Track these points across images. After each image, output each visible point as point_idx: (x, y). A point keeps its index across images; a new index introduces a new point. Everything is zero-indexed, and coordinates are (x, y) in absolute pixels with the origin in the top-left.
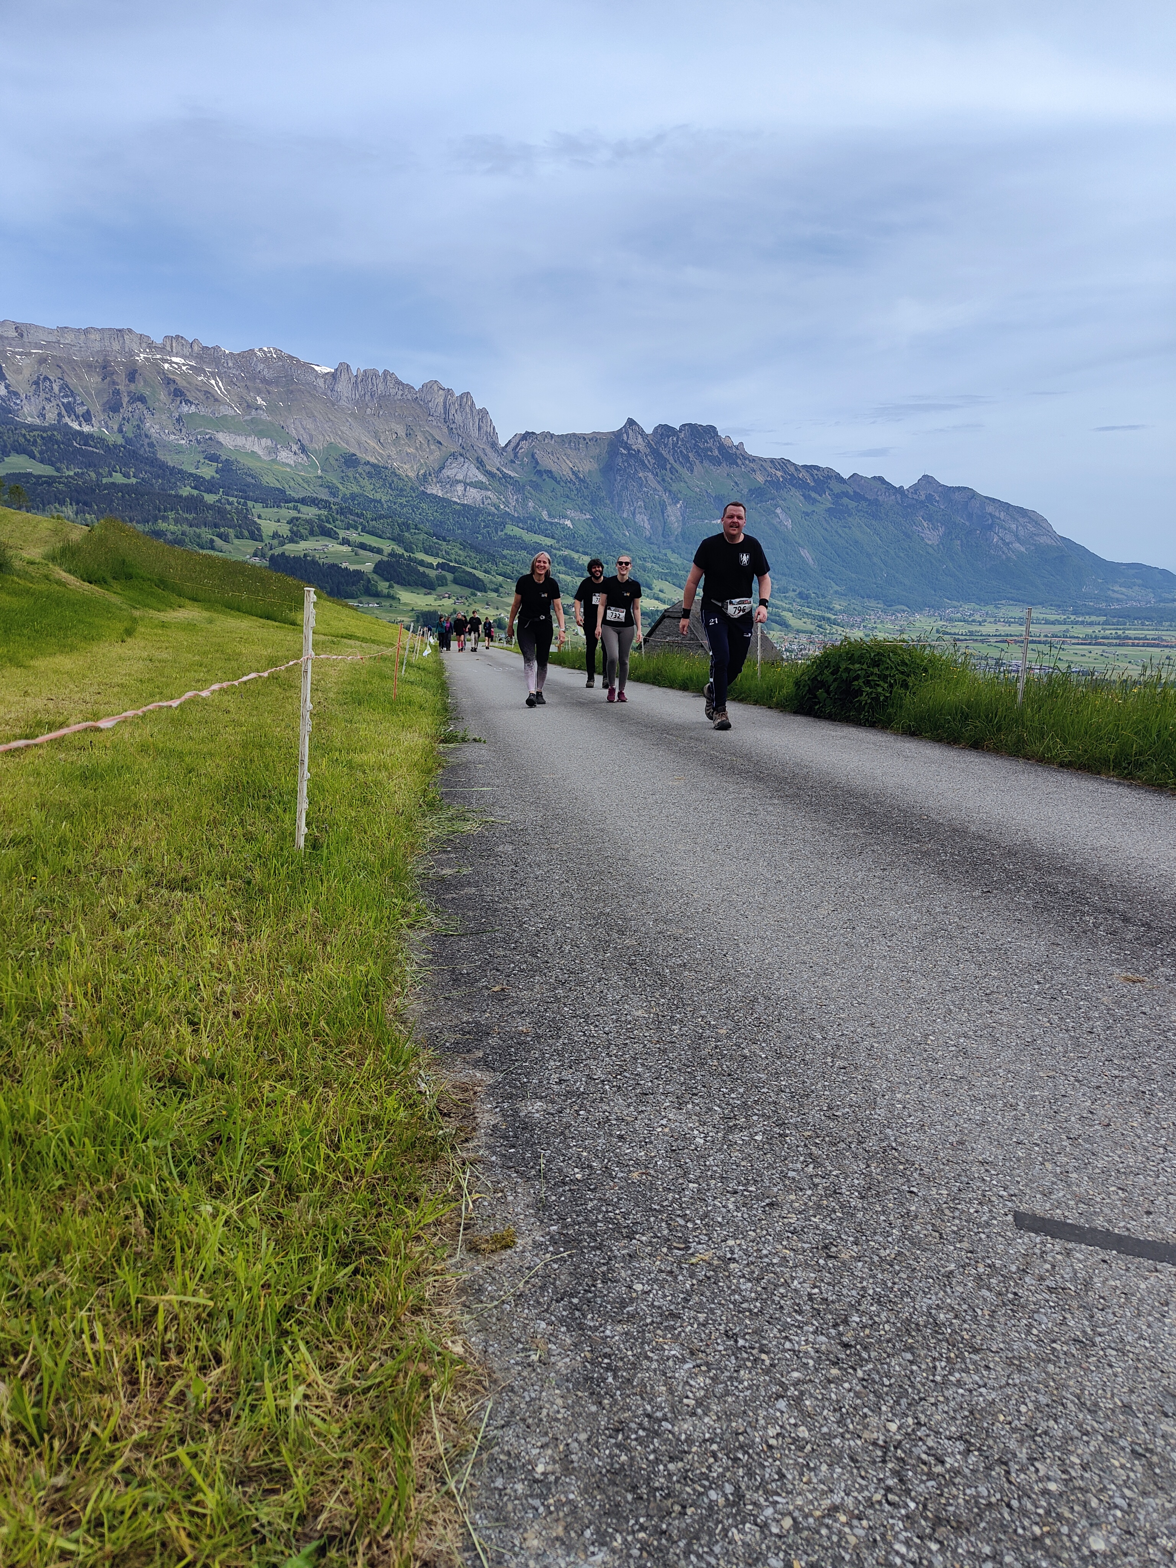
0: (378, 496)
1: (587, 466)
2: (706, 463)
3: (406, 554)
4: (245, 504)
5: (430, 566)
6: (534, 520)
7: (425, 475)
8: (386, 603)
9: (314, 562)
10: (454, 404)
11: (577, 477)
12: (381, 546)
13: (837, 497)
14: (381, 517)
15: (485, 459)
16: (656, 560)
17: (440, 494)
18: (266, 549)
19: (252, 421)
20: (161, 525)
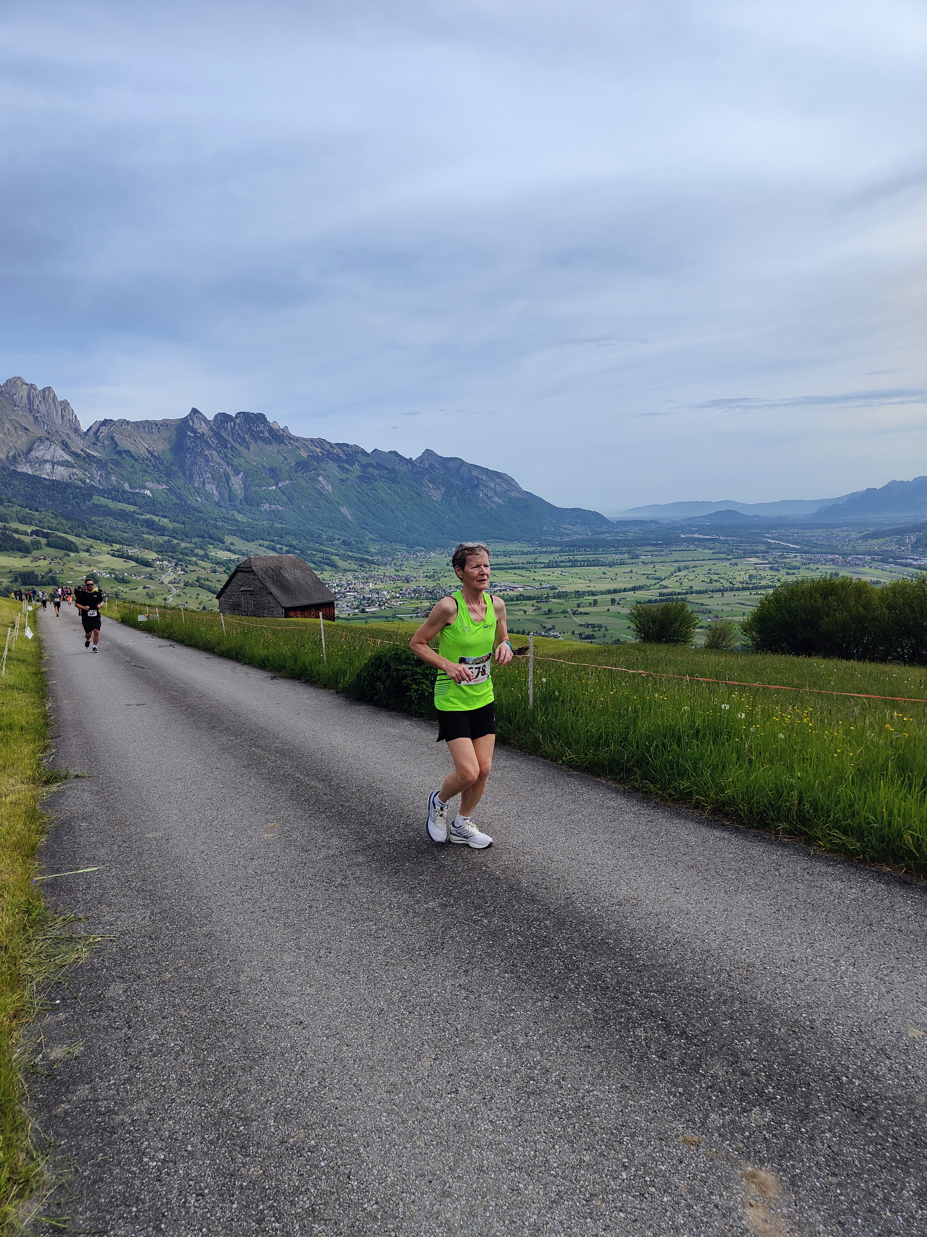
1: (161, 446)
6: (117, 491)
11: (152, 455)
13: (364, 467)
15: (69, 442)
16: (225, 520)
17: (30, 472)
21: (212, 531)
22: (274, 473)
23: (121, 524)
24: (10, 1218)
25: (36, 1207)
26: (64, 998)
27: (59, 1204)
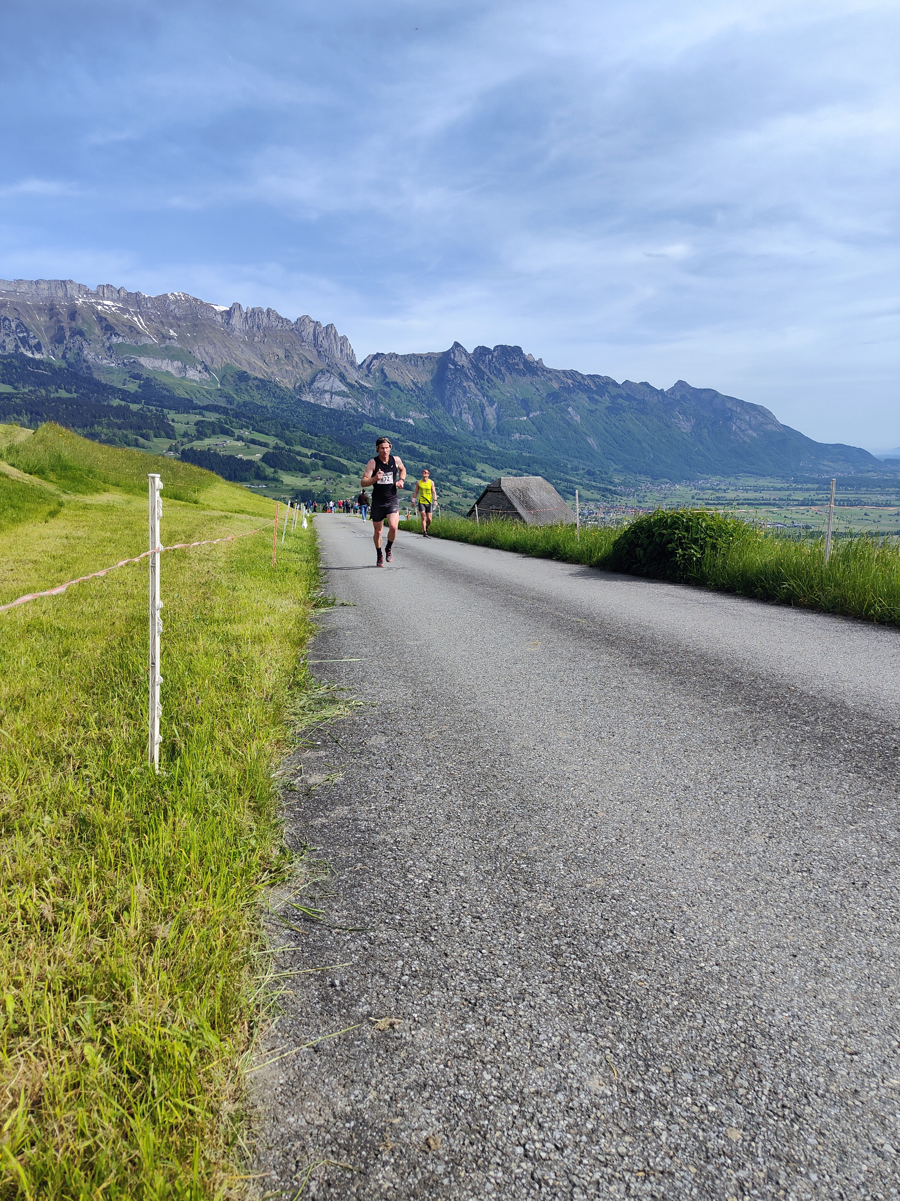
0: (264, 403)
1: (424, 378)
2: (514, 375)
3: (287, 447)
4: (162, 411)
5: (306, 456)
6: (384, 419)
7: (300, 387)
8: (272, 484)
9: (216, 454)
10: (321, 333)
11: (417, 387)
12: (267, 441)
13: (614, 398)
14: (267, 419)
15: (346, 374)
16: (478, 448)
17: (312, 401)
18: (179, 445)
19: (166, 348)
20: (97, 428)
21: (465, 458)
22: (526, 404)
24: (259, 898)
25: (288, 897)
26: (325, 741)
27: (312, 899)
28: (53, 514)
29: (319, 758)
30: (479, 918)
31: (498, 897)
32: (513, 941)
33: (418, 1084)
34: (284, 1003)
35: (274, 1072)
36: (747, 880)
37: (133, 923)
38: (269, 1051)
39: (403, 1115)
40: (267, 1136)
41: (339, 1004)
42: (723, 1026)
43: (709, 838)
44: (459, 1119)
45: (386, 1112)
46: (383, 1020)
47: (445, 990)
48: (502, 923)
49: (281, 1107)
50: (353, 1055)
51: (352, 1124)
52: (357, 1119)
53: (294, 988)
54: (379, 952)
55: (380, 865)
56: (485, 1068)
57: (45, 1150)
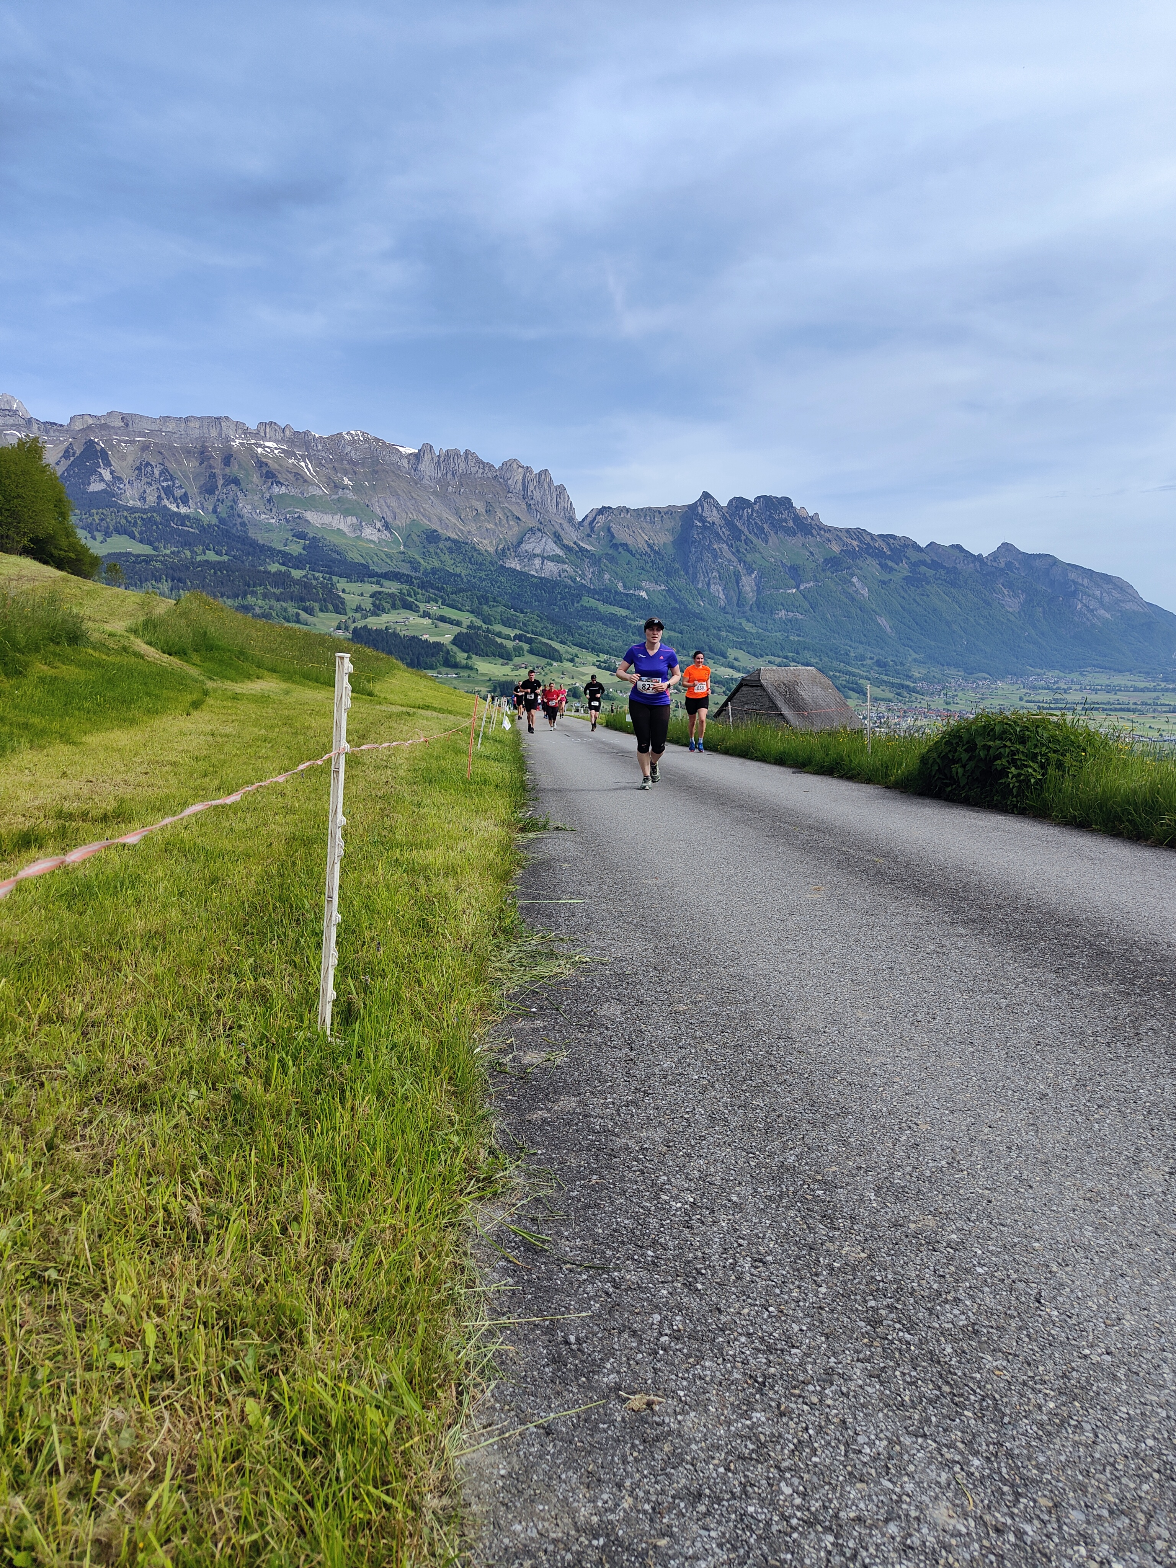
0: (458, 571)
1: (663, 538)
2: (781, 534)
3: (484, 626)
4: (330, 579)
5: (508, 637)
6: (610, 591)
7: (503, 550)
8: (464, 673)
9: (395, 635)
10: (532, 481)
11: (652, 549)
12: (460, 619)
13: (914, 565)
14: (461, 590)
15: (562, 533)
16: (731, 629)
17: (518, 568)
18: (350, 622)
19: (339, 500)
20: (250, 600)
21: (714, 642)
22: (795, 573)
23: (610, 631)
24: (464, 1215)
25: (500, 1216)
26: (541, 1008)
27: (534, 1220)
28: (196, 705)
29: (535, 1030)
30: (761, 1261)
31: (786, 1234)
32: (812, 1298)
33: (690, 1493)
34: (502, 1363)
35: (492, 1459)
36: (1142, 1234)
37: (304, 1239)
38: (484, 1427)
39: (672, 1535)
40: (485, 1547)
41: (576, 1370)
42: (1124, 1444)
43: (1081, 1169)
44: (751, 1549)
45: (647, 1528)
46: (637, 1396)
47: (720, 1361)
48: (794, 1271)
49: (503, 1509)
50: (598, 1443)
51: (601, 1541)
52: (607, 1536)
53: (514, 1342)
54: (627, 1299)
55: (622, 1179)
56: (783, 1478)
57: (199, 1541)
